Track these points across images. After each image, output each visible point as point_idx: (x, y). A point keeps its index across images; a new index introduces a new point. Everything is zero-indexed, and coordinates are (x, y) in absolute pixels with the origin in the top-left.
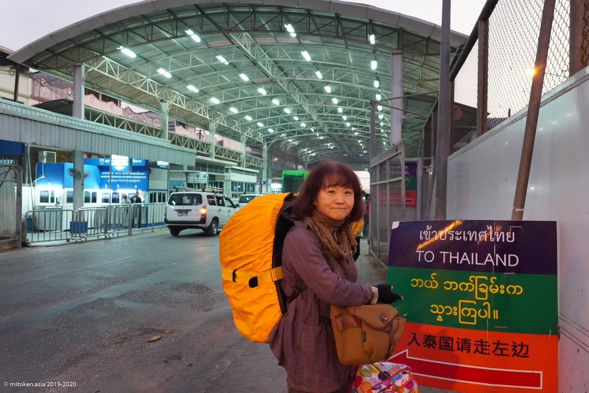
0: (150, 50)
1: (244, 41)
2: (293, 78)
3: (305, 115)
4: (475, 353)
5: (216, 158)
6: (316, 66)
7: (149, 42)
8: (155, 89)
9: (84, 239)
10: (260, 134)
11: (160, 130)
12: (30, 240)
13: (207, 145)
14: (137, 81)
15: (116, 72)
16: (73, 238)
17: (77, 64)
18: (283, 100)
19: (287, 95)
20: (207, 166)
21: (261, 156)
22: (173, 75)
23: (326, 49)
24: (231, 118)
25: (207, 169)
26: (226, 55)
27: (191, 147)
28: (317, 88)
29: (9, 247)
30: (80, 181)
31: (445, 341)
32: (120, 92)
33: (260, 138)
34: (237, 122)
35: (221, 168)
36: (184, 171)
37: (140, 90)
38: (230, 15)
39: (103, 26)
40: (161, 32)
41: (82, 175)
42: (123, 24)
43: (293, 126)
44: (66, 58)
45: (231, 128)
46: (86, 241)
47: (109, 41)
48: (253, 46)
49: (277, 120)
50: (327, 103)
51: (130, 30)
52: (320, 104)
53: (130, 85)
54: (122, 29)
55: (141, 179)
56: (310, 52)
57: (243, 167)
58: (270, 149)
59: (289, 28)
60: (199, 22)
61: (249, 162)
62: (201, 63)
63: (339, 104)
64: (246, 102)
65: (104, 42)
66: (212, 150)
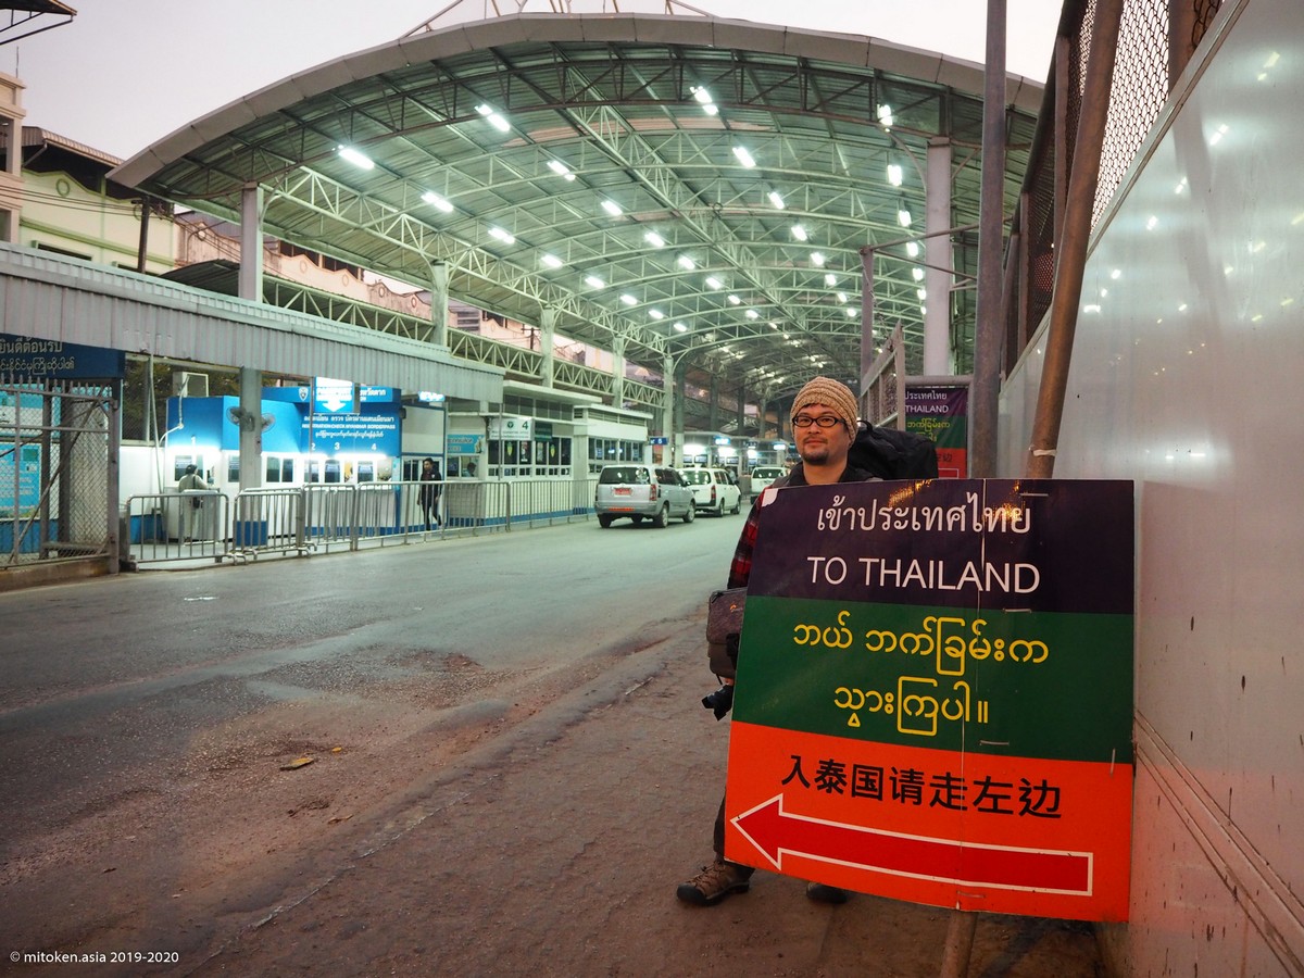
0: (403, 152)
1: (605, 125)
2: (717, 208)
3: (754, 292)
4: (932, 804)
5: (556, 386)
6: (767, 179)
7: (398, 132)
8: (418, 239)
9: (250, 558)
10: (658, 335)
11: (430, 326)
12: (138, 558)
13: (537, 358)
14: (378, 221)
15: (333, 202)
16: (230, 554)
17: (249, 185)
18: (702, 259)
19: (710, 247)
20: (534, 404)
21: (661, 385)
22: (458, 207)
23: (787, 141)
24: (588, 300)
25: (534, 409)
26: (570, 158)
27: (500, 363)
28: (774, 230)
29: (92, 572)
30: (254, 433)
31: (864, 776)
32: (346, 245)
33: (657, 343)
34: (604, 309)
35: (565, 408)
36: (481, 414)
37: (385, 240)
38: (570, 69)
39: (300, 103)
40: (424, 112)
41: (257, 422)
42: (341, 97)
43: (729, 316)
44: (229, 174)
45: (591, 321)
46: (256, 562)
47: (316, 134)
48: (625, 137)
49: (691, 304)
50: (799, 263)
51: (357, 108)
52: (786, 266)
53: (362, 229)
54: (339, 107)
55: (384, 430)
56: (751, 148)
57: (618, 406)
58: (682, 368)
59: (702, 95)
60: (502, 87)
61: (632, 396)
62: (518, 178)
63: (827, 266)
64: (622, 265)
65: (303, 139)
66: (548, 370)
